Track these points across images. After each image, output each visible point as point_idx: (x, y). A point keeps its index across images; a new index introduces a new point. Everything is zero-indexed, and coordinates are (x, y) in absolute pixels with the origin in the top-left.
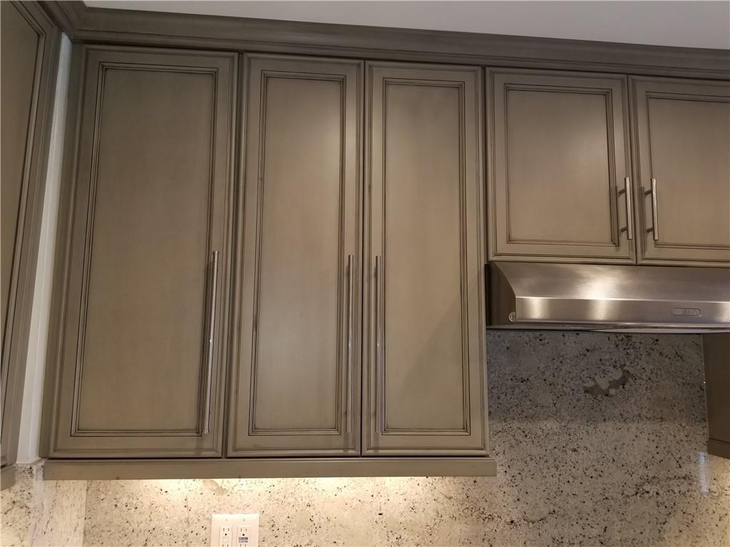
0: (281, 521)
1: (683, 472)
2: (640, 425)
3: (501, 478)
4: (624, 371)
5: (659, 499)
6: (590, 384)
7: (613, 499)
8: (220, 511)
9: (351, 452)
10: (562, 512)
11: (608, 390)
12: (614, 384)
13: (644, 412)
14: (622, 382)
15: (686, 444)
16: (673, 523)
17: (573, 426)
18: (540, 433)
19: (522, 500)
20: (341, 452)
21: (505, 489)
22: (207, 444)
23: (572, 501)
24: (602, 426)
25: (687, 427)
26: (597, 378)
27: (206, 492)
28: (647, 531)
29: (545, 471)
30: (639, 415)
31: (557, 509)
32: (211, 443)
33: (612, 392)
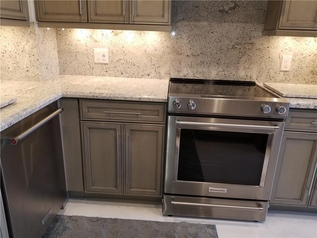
0: (115, 52)
1: (251, 41)
2: (238, 24)
3: (185, 41)
4: (235, 4)
5: (240, 50)
6: (222, 8)
7: (223, 50)
8: (96, 47)
9: (126, 23)
10: (205, 53)
11: (228, 11)
12: (231, 9)
13: (240, 20)
14: (234, 8)
15: (254, 32)
16: (244, 58)
17: (213, 24)
18: (200, 26)
19: (192, 48)
20: (123, 22)
21: (187, 45)
23: (209, 50)
24: (223, 24)
25: (256, 26)
26: (225, 6)
27: (91, 41)
28: (234, 61)
29: (201, 39)
30: (238, 21)
31: (203, 52)
33: (229, 12)
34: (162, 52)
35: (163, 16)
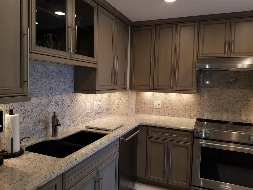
0: (165, 103)
1: (248, 99)
2: (239, 90)
3: (206, 98)
4: (236, 79)
5: (241, 104)
6: (228, 81)
7: (230, 103)
8: (155, 100)
9: (172, 90)
10: (218, 105)
11: (231, 82)
12: (233, 81)
13: (240, 87)
14: (235, 81)
15: (250, 94)
16: (244, 109)
17: (222, 89)
18: (215, 90)
19: (210, 102)
20: (171, 89)
21: (207, 100)
22: (151, 88)
23: (221, 103)
24: (229, 89)
25: (250, 91)
26: (229, 80)
27: (153, 97)
28: (238, 110)
29: (216, 97)
30: (239, 88)
31: (217, 104)
32: (152, 87)
33: (232, 83)
34: (192, 104)
35: (192, 87)
